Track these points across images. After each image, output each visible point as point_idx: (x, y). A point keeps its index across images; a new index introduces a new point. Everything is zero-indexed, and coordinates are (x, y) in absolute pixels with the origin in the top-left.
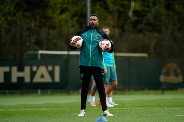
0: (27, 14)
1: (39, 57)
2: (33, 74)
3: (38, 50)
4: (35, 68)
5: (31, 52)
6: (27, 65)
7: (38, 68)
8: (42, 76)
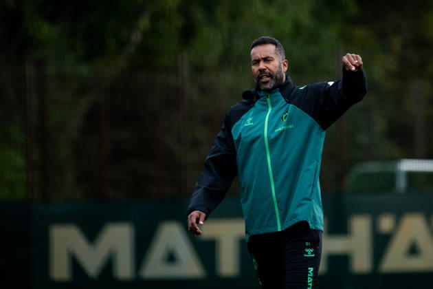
0: (360, 33)
1: (402, 183)
2: (381, 243)
3: (396, 159)
4: (386, 223)
5: (372, 167)
6: (360, 210)
7: (398, 221)
8: (413, 250)
